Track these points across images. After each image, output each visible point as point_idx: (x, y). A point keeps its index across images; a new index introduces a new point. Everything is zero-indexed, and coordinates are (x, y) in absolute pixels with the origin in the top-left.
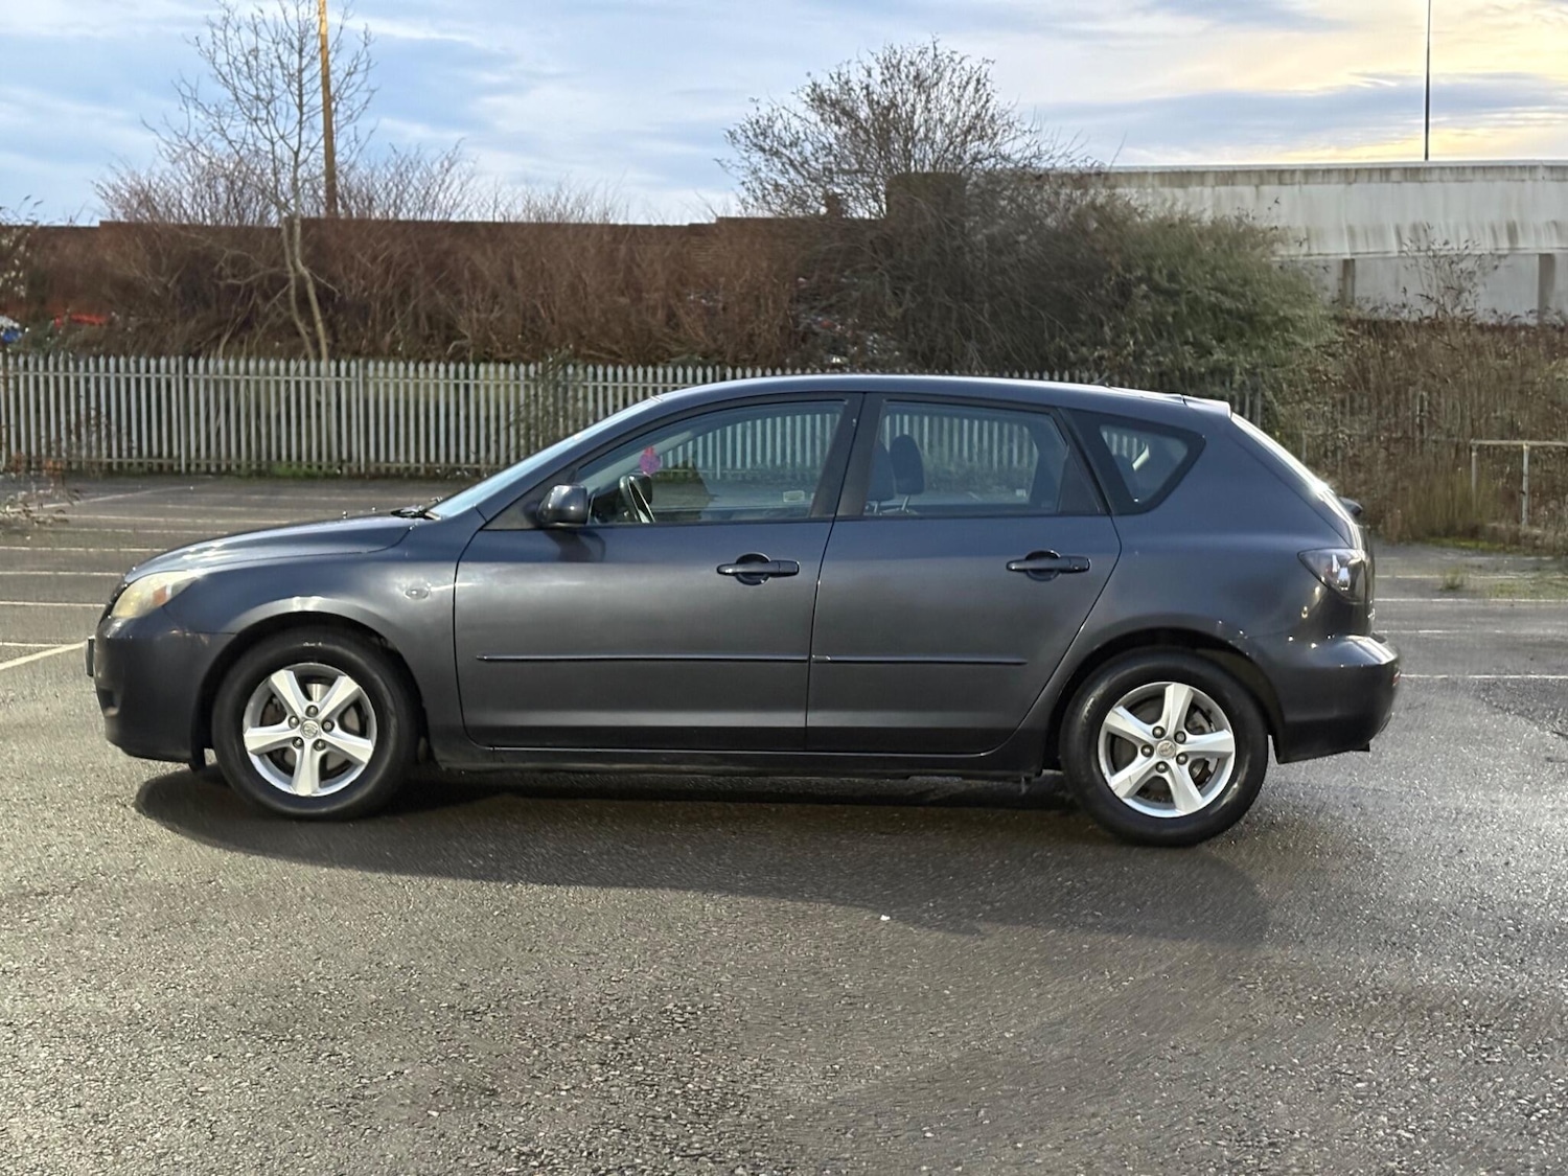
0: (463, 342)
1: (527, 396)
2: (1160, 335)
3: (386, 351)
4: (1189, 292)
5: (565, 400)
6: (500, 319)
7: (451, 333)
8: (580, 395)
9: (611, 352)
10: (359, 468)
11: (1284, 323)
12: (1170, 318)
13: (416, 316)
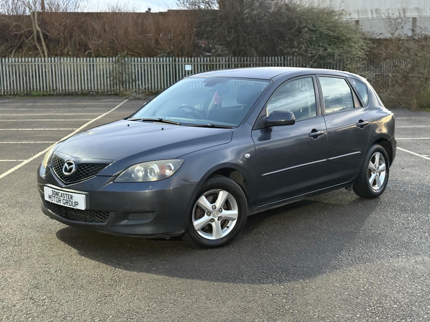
0: (90, 51)
1: (113, 68)
2: (311, 45)
3: (66, 54)
4: (319, 31)
5: (125, 69)
6: (102, 43)
7: (86, 48)
8: (130, 67)
9: (138, 53)
10: (60, 92)
11: (349, 39)
12: (314, 39)
13: (75, 43)
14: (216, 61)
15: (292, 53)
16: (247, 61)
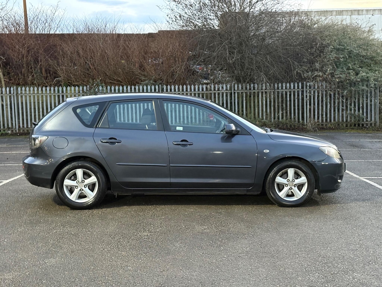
0: (60, 79)
2: (337, 67)
3: (29, 82)
4: (347, 49)
7: (56, 75)
10: (16, 131)
12: (342, 60)
13: (41, 69)
14: (215, 90)
15: (313, 78)
16: (254, 89)
